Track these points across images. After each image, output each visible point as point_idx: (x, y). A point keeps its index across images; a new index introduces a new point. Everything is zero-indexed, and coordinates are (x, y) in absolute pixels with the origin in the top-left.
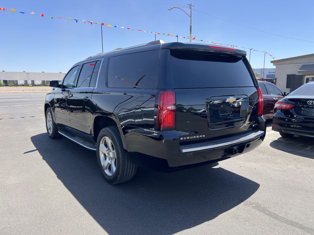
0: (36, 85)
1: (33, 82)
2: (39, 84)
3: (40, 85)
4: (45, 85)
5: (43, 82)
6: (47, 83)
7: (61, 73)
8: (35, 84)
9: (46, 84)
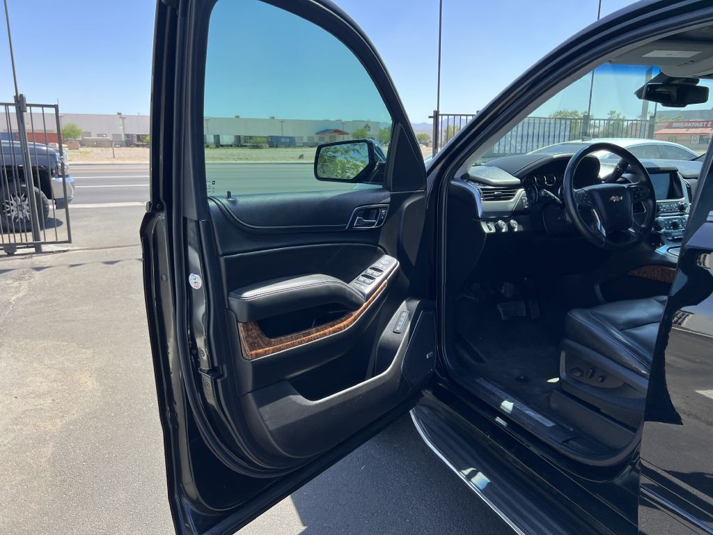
0: (222, 146)
1: (217, 138)
2: (230, 144)
3: (231, 146)
4: (242, 146)
5: (238, 138)
6: (245, 142)
7: (273, 118)
8: (221, 143)
9: (242, 142)
